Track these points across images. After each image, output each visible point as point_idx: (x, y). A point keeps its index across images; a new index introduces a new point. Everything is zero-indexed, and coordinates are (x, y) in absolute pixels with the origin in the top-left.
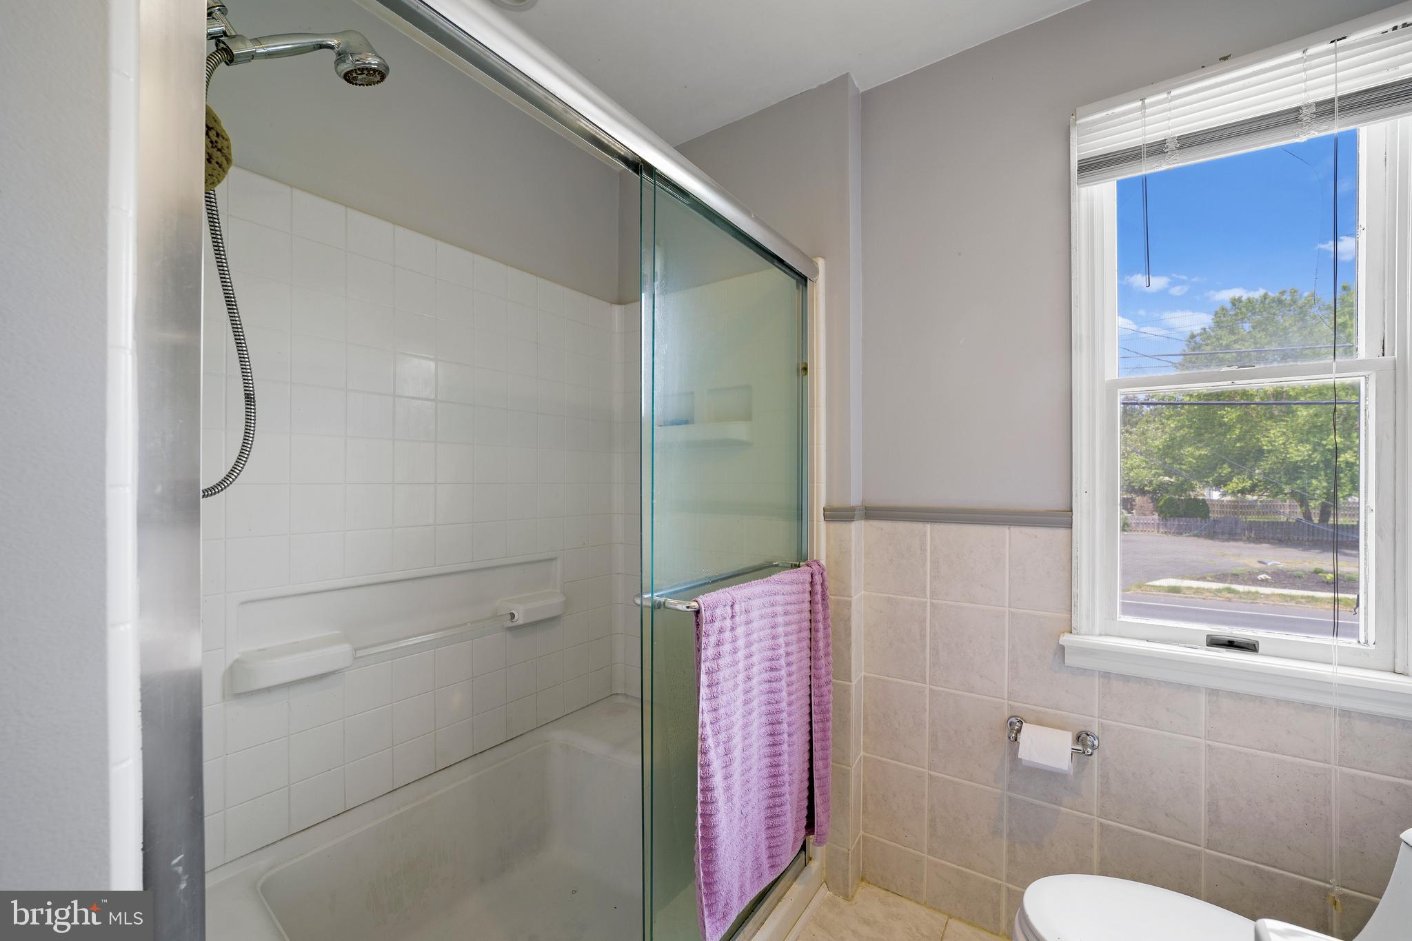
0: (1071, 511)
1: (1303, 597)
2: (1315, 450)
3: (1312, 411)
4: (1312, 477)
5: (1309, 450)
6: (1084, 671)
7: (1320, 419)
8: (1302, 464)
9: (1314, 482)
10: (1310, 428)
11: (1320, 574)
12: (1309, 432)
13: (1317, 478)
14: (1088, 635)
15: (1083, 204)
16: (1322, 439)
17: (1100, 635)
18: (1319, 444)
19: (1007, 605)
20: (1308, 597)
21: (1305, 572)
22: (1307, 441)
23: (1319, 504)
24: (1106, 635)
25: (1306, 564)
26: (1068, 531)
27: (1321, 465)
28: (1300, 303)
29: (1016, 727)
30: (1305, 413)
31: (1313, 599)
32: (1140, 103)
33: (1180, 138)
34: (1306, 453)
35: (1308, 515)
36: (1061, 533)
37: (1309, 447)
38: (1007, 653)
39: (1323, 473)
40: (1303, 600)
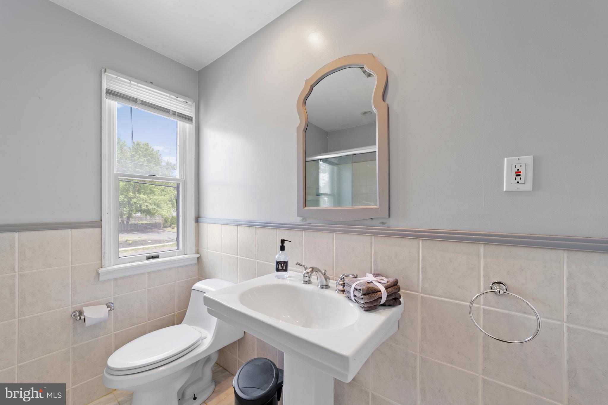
0: (101, 221)
1: (123, 251)
2: (125, 198)
3: (124, 183)
4: (125, 207)
5: (124, 197)
6: (107, 281)
7: (127, 187)
8: (121, 203)
9: (125, 209)
10: (124, 189)
11: (128, 241)
12: (123, 191)
13: (126, 208)
14: (109, 266)
15: (107, 105)
16: (127, 194)
17: (113, 265)
18: (126, 196)
19: (70, 264)
20: (124, 250)
21: (123, 242)
22: (123, 194)
23: (127, 217)
24: (115, 265)
25: (123, 238)
26: (100, 229)
27: (127, 203)
28: (121, 143)
29: (78, 315)
30: (122, 184)
31: (126, 251)
32: (129, 81)
33: (142, 101)
34: (123, 199)
35: (123, 221)
36: (97, 230)
37: (123, 196)
38: (70, 285)
39: (127, 206)
40: (123, 252)
